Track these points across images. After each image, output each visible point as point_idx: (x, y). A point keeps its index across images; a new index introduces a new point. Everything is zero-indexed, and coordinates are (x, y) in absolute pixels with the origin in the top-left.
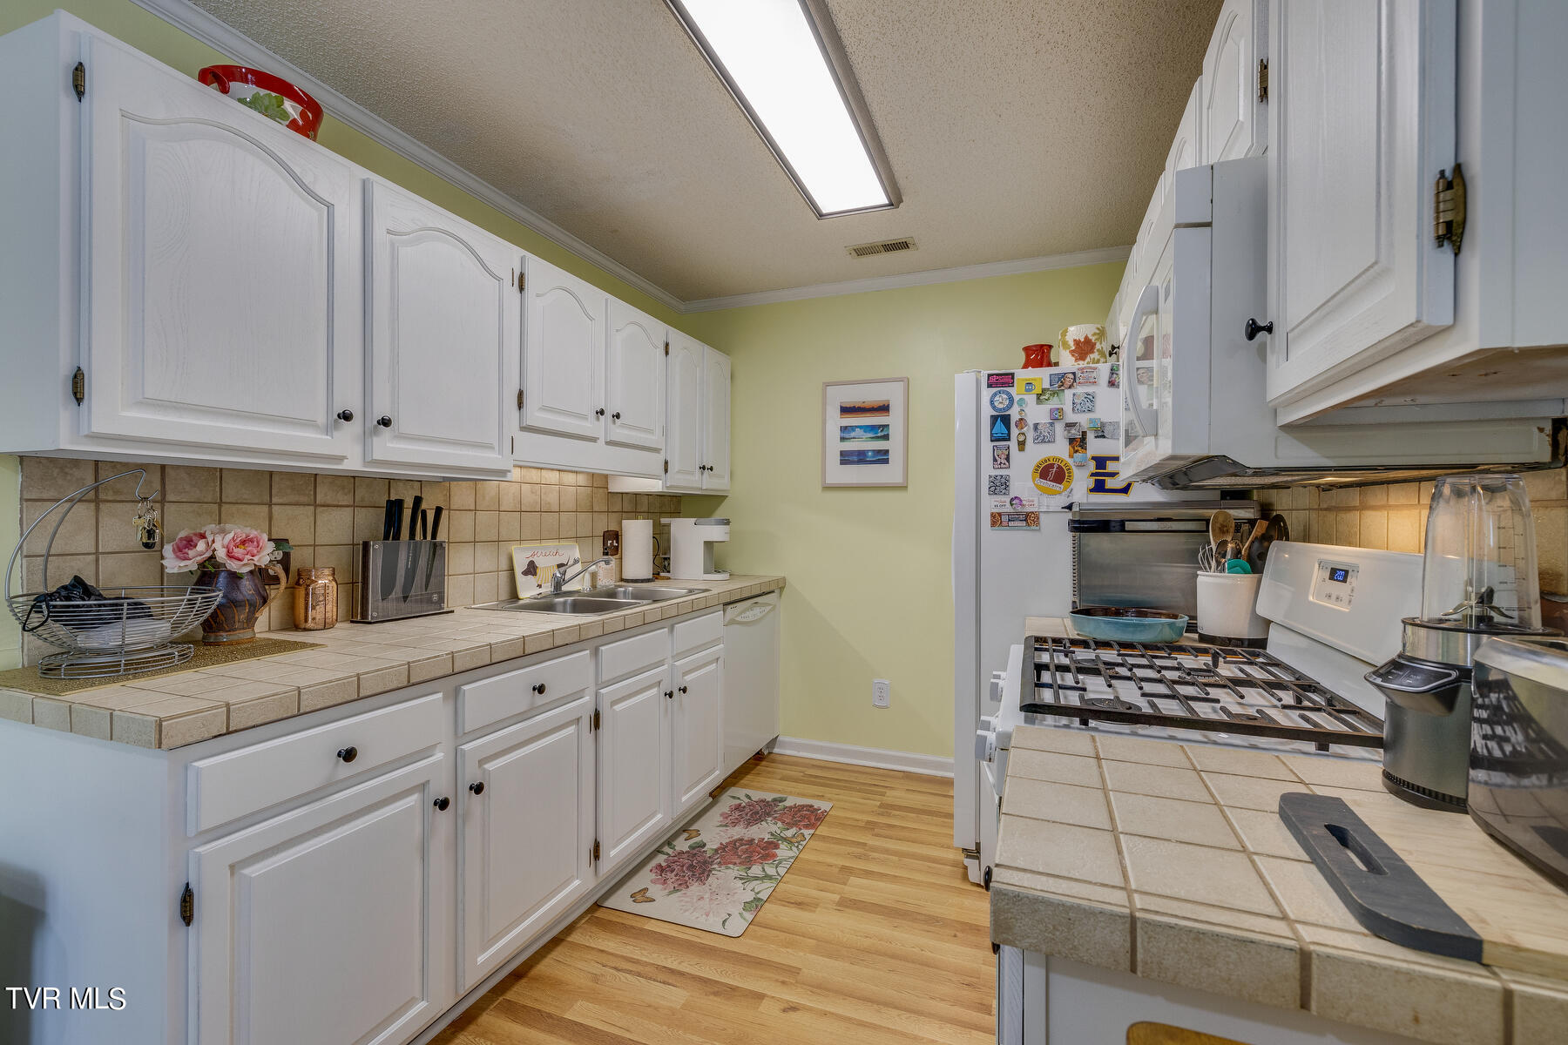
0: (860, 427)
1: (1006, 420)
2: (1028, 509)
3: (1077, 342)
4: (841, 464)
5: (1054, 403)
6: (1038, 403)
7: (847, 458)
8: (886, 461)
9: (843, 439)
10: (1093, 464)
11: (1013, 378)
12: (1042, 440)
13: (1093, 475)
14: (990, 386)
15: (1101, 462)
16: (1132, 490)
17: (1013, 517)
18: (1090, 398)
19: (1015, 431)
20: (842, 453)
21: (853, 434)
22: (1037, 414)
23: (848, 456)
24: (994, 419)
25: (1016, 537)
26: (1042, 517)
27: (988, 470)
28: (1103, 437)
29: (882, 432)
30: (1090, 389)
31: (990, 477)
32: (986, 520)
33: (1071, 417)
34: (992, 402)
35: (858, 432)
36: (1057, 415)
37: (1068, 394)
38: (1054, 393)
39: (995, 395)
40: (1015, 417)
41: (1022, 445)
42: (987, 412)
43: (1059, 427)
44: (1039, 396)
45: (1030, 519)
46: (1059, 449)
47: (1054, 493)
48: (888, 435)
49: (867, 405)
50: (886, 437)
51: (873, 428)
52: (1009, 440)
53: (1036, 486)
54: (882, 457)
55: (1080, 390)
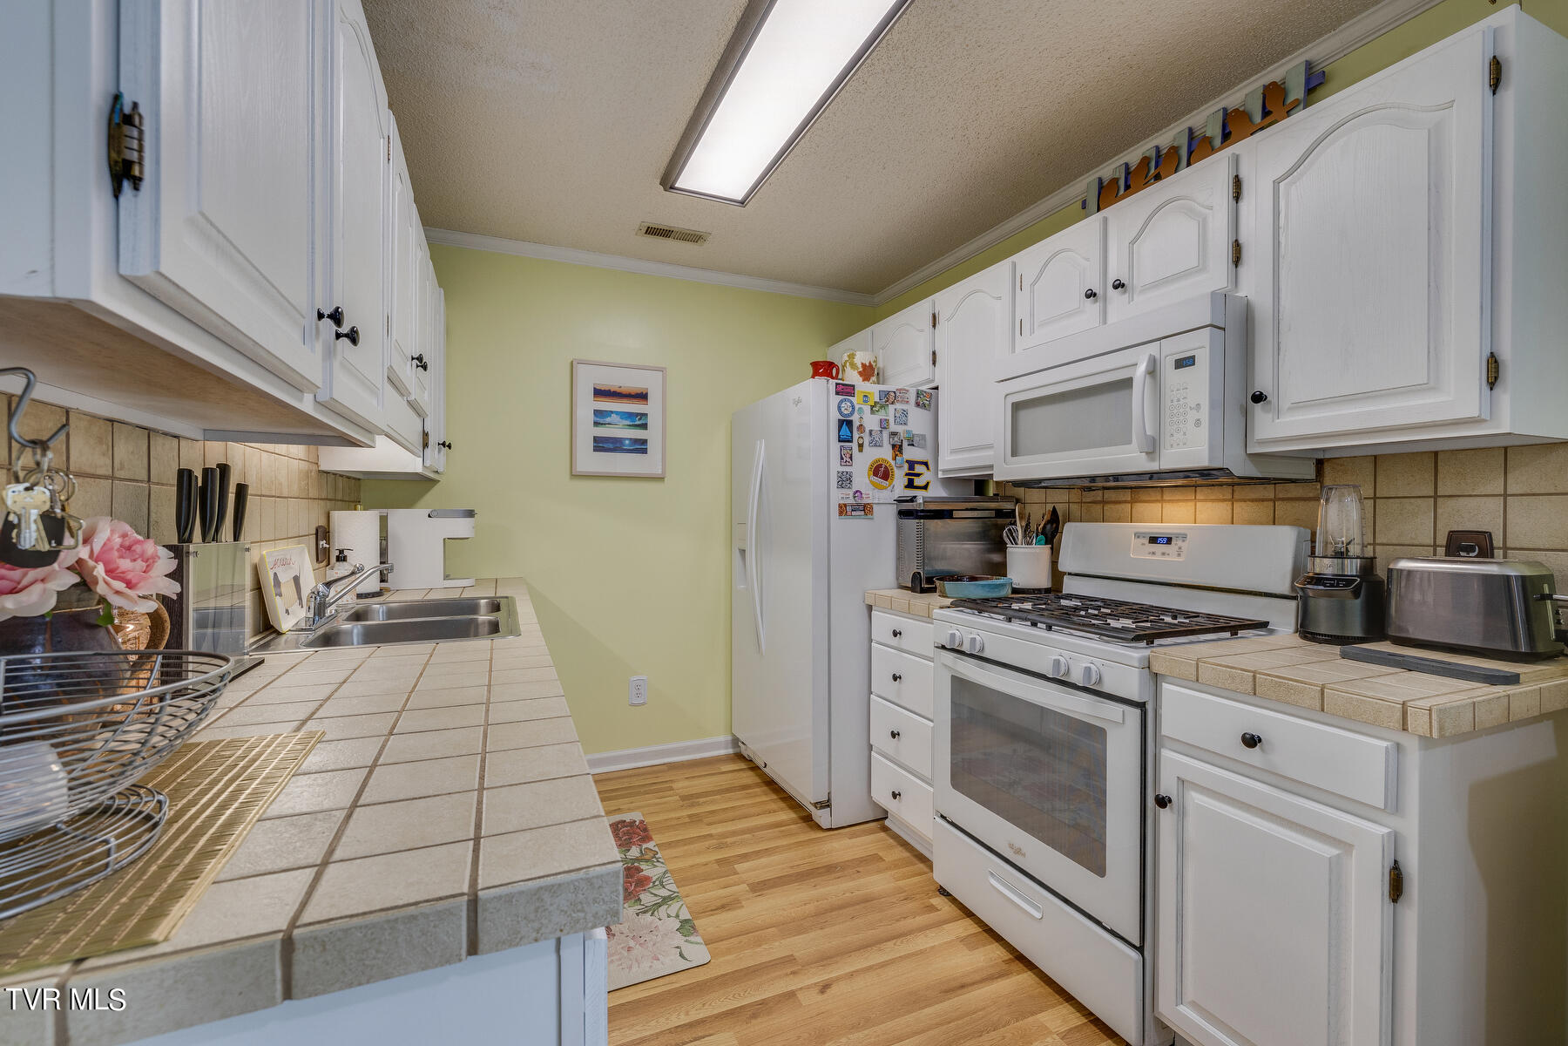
0: (617, 413)
1: (850, 423)
2: (865, 501)
3: (864, 365)
4: (594, 450)
5: (881, 415)
6: (871, 413)
7: (601, 445)
8: (644, 451)
9: (596, 424)
10: (906, 466)
11: (854, 389)
12: (876, 444)
13: (907, 474)
14: (837, 393)
15: (911, 464)
16: (930, 487)
17: (855, 508)
18: (905, 413)
19: (856, 435)
20: (596, 439)
21: (608, 420)
22: (871, 422)
23: (602, 442)
24: (841, 423)
25: (857, 524)
26: (874, 506)
27: (836, 467)
28: (913, 445)
29: (640, 421)
30: (905, 407)
31: (839, 472)
32: (835, 510)
33: (893, 427)
34: (839, 408)
35: (614, 418)
36: (884, 424)
37: (891, 408)
38: (882, 407)
39: (841, 402)
40: (856, 424)
41: (861, 446)
42: (835, 416)
43: (886, 434)
44: (872, 407)
45: (866, 509)
46: (885, 453)
47: (882, 488)
48: (646, 424)
49: (623, 390)
50: (644, 426)
51: (630, 415)
52: (851, 441)
53: (871, 481)
54: (640, 447)
55: (899, 406)
